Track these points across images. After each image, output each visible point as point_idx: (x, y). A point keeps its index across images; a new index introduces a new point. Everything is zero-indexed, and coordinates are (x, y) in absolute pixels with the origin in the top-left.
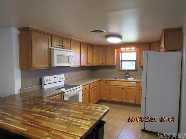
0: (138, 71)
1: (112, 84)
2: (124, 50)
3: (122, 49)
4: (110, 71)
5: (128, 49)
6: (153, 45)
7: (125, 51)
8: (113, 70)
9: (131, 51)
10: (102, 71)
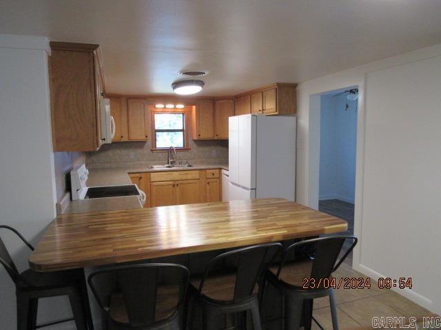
0: (190, 149)
1: (152, 180)
2: (162, 109)
3: (159, 106)
4: (132, 153)
5: (170, 106)
6: (219, 102)
7: (164, 111)
8: (140, 151)
9: (174, 112)
10: (112, 154)
